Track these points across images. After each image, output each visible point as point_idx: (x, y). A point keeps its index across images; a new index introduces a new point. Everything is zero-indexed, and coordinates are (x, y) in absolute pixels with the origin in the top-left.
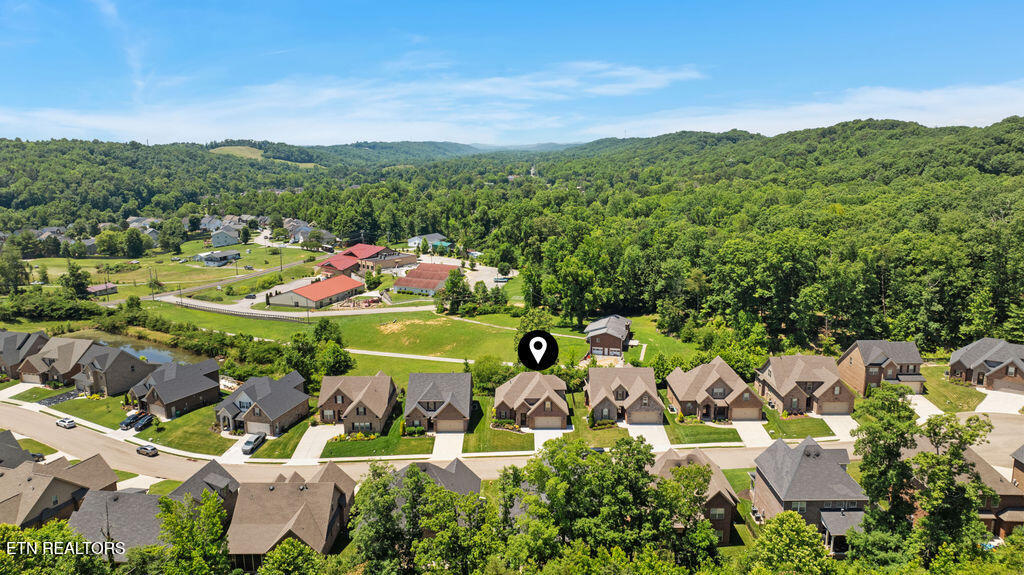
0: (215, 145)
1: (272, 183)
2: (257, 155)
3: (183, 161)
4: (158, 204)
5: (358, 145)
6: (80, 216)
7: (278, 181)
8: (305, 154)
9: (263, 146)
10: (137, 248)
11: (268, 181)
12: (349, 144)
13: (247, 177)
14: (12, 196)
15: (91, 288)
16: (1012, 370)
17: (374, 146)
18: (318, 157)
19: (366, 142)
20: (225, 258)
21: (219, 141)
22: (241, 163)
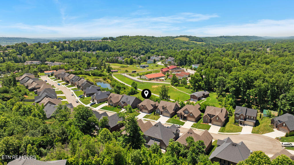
0: (177, 37)
1: (186, 48)
2: (187, 40)
3: (163, 41)
4: (151, 52)
5: (221, 37)
6: (130, 54)
7: (187, 47)
8: (201, 40)
9: (189, 37)
10: (132, 63)
11: (184, 47)
12: (218, 36)
13: (179, 46)
14: (121, 49)
15: (112, 70)
16: (284, 124)
17: (226, 37)
18: (205, 40)
19: (223, 36)
20: (144, 66)
21: (178, 36)
22: (180, 42)
